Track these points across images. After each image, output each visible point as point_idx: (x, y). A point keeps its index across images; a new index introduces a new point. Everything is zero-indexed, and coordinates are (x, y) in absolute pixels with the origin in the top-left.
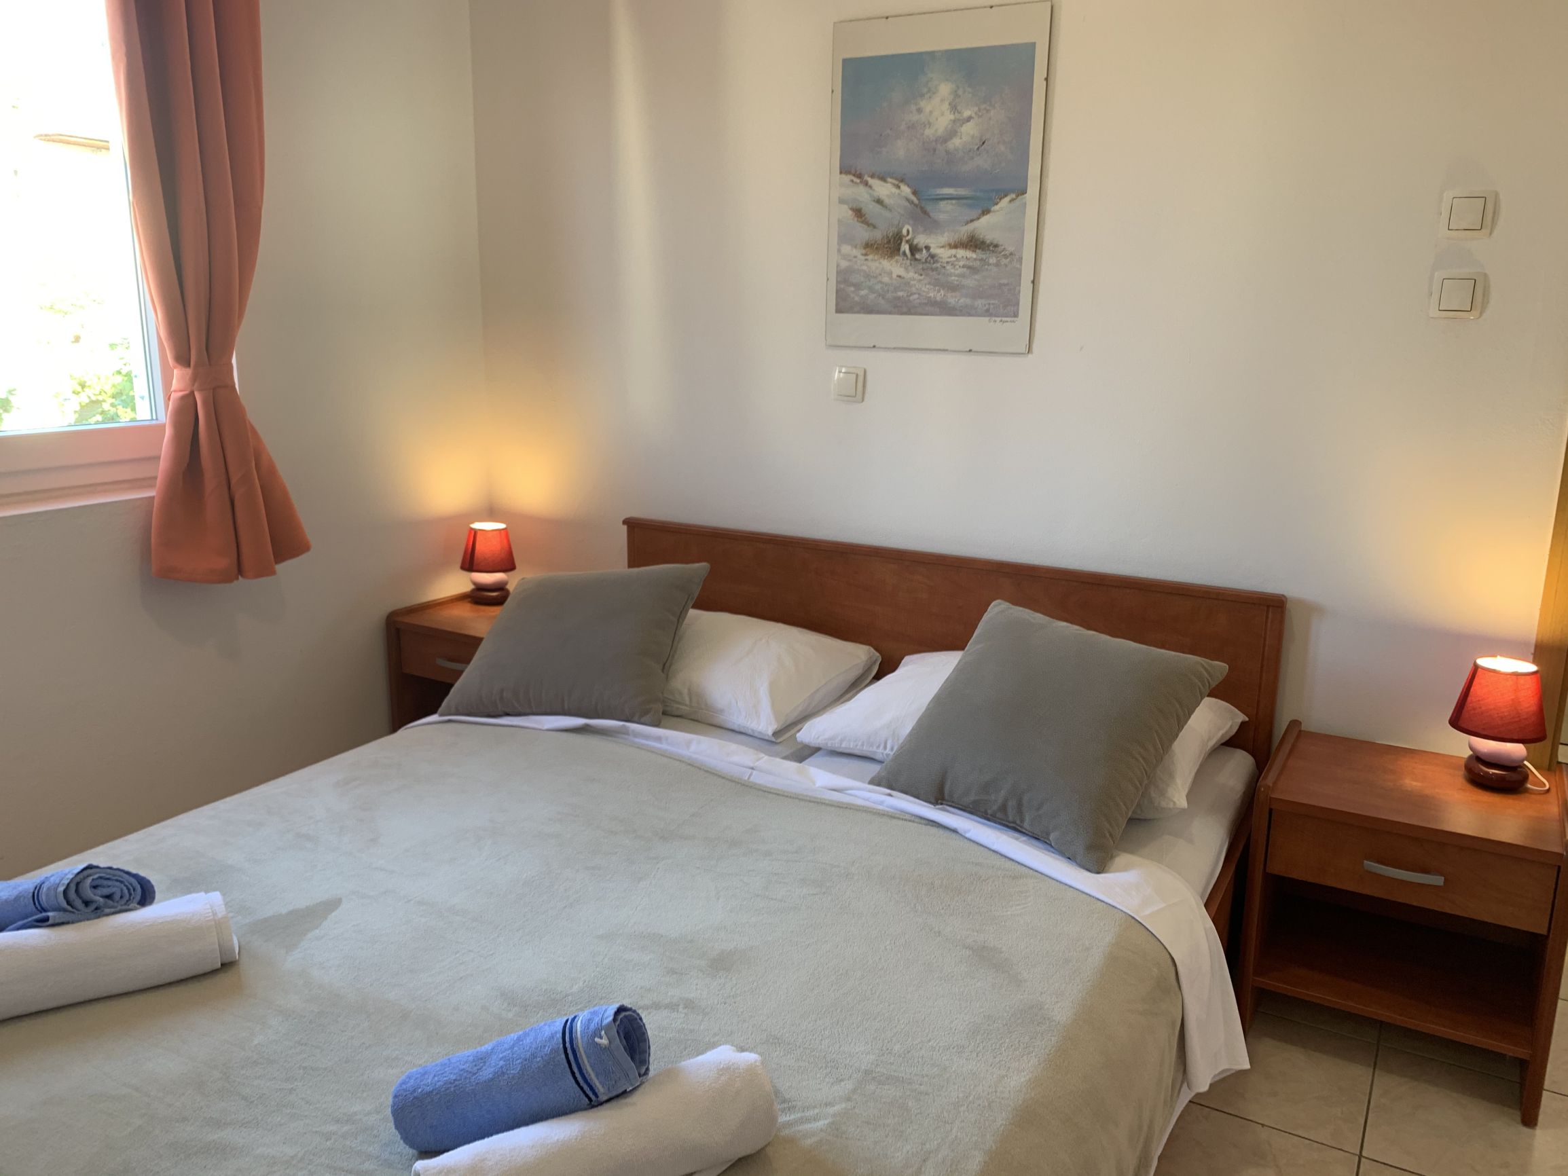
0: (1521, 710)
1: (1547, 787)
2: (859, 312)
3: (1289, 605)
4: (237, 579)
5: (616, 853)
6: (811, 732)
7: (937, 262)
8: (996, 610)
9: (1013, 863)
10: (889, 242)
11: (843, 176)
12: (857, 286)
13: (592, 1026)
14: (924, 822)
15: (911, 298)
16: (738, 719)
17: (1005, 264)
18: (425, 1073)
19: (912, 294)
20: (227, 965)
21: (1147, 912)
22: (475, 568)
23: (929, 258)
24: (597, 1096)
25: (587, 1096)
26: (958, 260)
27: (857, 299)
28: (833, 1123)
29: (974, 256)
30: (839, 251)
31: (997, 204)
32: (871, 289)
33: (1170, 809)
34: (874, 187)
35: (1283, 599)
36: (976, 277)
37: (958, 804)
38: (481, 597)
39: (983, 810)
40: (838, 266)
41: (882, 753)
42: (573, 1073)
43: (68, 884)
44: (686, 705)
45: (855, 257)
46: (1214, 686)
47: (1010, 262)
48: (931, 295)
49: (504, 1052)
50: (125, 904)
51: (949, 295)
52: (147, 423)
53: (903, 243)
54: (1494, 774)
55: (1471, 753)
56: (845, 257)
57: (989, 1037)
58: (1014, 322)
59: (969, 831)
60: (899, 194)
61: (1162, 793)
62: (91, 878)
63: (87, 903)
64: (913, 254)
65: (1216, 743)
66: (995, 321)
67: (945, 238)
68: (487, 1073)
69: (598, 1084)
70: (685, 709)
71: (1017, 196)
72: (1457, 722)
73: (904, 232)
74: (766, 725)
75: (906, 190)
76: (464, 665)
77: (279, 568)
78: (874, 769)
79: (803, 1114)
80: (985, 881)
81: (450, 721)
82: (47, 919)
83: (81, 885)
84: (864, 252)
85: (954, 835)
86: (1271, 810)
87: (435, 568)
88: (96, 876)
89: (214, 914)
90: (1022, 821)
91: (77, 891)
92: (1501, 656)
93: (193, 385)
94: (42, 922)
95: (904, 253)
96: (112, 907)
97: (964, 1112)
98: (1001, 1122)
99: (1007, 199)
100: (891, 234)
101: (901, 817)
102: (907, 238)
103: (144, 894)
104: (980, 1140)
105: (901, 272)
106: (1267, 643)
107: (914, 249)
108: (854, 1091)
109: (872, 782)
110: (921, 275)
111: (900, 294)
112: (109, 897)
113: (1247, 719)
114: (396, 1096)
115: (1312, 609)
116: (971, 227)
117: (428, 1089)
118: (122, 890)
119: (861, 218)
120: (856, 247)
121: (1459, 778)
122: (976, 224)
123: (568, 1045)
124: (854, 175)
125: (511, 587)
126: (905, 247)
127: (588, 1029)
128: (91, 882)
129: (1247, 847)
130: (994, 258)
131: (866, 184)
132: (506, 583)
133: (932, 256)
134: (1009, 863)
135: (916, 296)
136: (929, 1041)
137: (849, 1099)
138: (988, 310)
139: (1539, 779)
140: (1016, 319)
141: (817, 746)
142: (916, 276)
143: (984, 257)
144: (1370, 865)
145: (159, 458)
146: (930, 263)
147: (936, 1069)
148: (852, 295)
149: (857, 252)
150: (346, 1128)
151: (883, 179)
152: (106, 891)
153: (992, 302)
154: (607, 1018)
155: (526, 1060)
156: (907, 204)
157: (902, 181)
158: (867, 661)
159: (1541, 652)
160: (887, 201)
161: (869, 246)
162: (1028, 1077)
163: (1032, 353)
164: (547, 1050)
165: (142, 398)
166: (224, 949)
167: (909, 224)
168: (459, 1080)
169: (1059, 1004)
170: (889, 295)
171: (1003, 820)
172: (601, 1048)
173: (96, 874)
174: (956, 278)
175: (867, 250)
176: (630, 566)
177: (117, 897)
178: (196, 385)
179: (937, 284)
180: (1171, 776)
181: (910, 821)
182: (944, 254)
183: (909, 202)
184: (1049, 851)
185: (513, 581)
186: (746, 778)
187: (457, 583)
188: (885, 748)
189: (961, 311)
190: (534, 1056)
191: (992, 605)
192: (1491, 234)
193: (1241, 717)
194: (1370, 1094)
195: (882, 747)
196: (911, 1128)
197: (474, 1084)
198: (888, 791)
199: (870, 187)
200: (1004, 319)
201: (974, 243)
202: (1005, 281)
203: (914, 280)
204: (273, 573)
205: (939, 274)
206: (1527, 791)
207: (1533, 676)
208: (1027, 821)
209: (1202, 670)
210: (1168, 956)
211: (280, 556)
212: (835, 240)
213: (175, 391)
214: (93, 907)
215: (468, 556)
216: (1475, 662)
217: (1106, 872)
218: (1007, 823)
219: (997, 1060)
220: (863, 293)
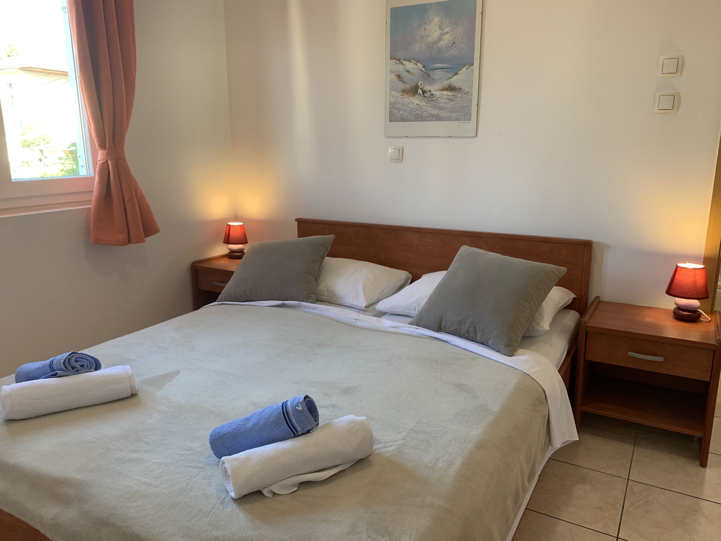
0: (697, 285)
1: (710, 319)
2: (399, 121)
3: (593, 245)
4: (128, 244)
5: (298, 352)
6: (382, 306)
7: (434, 97)
8: (464, 249)
9: (473, 353)
10: (413, 89)
11: (392, 60)
12: (399, 110)
13: (295, 403)
14: (434, 339)
15: (423, 114)
16: (349, 301)
17: (464, 97)
18: (223, 427)
19: (424, 112)
20: (133, 395)
21: (533, 371)
22: (230, 242)
23: (431, 96)
24: (297, 432)
25: (293, 432)
26: (444, 96)
27: (399, 115)
28: (397, 448)
29: (451, 94)
30: (390, 94)
31: (460, 70)
32: (405, 111)
33: (541, 330)
34: (406, 65)
35: (591, 242)
36: (452, 103)
37: (448, 331)
38: (233, 255)
39: (459, 333)
40: (390, 101)
41: (414, 313)
42: (287, 422)
43: (65, 359)
44: (326, 296)
45: (398, 96)
46: (560, 278)
47: (467, 96)
48: (432, 112)
49: (257, 416)
50: (89, 369)
51: (440, 112)
52: (86, 176)
53: (419, 90)
54: (685, 314)
55: (676, 306)
56: (393, 97)
57: (464, 416)
58: (469, 123)
59: (453, 341)
60: (417, 67)
61: (538, 324)
62: (75, 357)
63: (73, 368)
64: (423, 94)
65: (562, 306)
66: (461, 123)
67: (438, 86)
68: (250, 425)
69: (297, 426)
70: (325, 298)
71: (470, 66)
72: (670, 292)
73: (420, 85)
74: (362, 303)
75: (420, 66)
76: (225, 284)
77: (146, 239)
78: (410, 319)
79: (384, 445)
80: (460, 360)
81: (222, 304)
82: (57, 374)
83: (70, 360)
84: (401, 94)
85: (446, 343)
86: (587, 331)
87: (212, 243)
88: (77, 356)
89: (128, 373)
90: (476, 336)
91: (69, 362)
92: (688, 262)
93: (107, 158)
94: (55, 376)
95: (420, 94)
96: (84, 370)
97: (454, 443)
98: (470, 447)
99: (465, 68)
100: (414, 86)
101: (423, 337)
102: (421, 87)
103: (97, 366)
104: (461, 453)
105: (418, 102)
106: (584, 262)
107: (424, 92)
108: (406, 436)
109: (410, 324)
110: (427, 103)
111: (418, 112)
112: (82, 366)
113: (576, 297)
114: (211, 436)
115: (604, 246)
116: (449, 81)
117: (226, 432)
118: (87, 363)
119: (400, 79)
120: (398, 92)
121: (671, 317)
122: (451, 80)
123: (285, 411)
124: (396, 60)
125: (245, 251)
126: (420, 91)
127: (293, 404)
128: (75, 359)
129: (576, 351)
130: (460, 95)
131: (402, 63)
132: (244, 249)
133: (432, 95)
134: (471, 354)
135: (425, 113)
136: (438, 418)
137: (404, 439)
138: (457, 118)
139: (706, 317)
140: (470, 121)
141: (385, 311)
142: (425, 104)
143: (455, 94)
144: (631, 354)
145: (93, 191)
146: (431, 98)
147: (441, 428)
148: (397, 114)
149: (398, 94)
150: (190, 452)
151: (410, 61)
152: (81, 363)
153: (459, 114)
154: (301, 399)
155: (267, 418)
156: (420, 72)
157: (418, 62)
158: (406, 277)
159: (706, 260)
160: (411, 71)
161: (404, 91)
162: (481, 431)
163: (477, 137)
164: (276, 414)
165: (82, 166)
166: (132, 388)
167: (421, 81)
168: (238, 428)
169: (494, 405)
170: (413, 113)
171: (468, 337)
172: (299, 411)
173: (77, 355)
174: (443, 104)
175: (403, 93)
176: (298, 238)
177: (85, 366)
178: (109, 158)
179: (435, 107)
180: (542, 317)
181: (426, 338)
182: (438, 94)
183: (422, 71)
184: (488, 349)
185: (246, 248)
186: (354, 324)
187: (222, 250)
188: (415, 311)
189: (445, 119)
190: (270, 416)
191: (461, 248)
192: (681, 75)
193: (573, 296)
194: (633, 455)
195: (414, 310)
196: (431, 449)
197: (245, 429)
198: (417, 327)
199: (404, 65)
200: (465, 122)
201: (451, 88)
202: (465, 105)
203: (424, 106)
204: (144, 241)
205: (435, 103)
206: (701, 321)
207: (702, 270)
208: (478, 336)
209: (555, 270)
210: (542, 389)
211: (147, 234)
212: (388, 89)
213: (99, 161)
214: (76, 370)
215: (227, 238)
216: (677, 265)
217: (514, 356)
218: (469, 338)
219: (468, 425)
220: (402, 112)
